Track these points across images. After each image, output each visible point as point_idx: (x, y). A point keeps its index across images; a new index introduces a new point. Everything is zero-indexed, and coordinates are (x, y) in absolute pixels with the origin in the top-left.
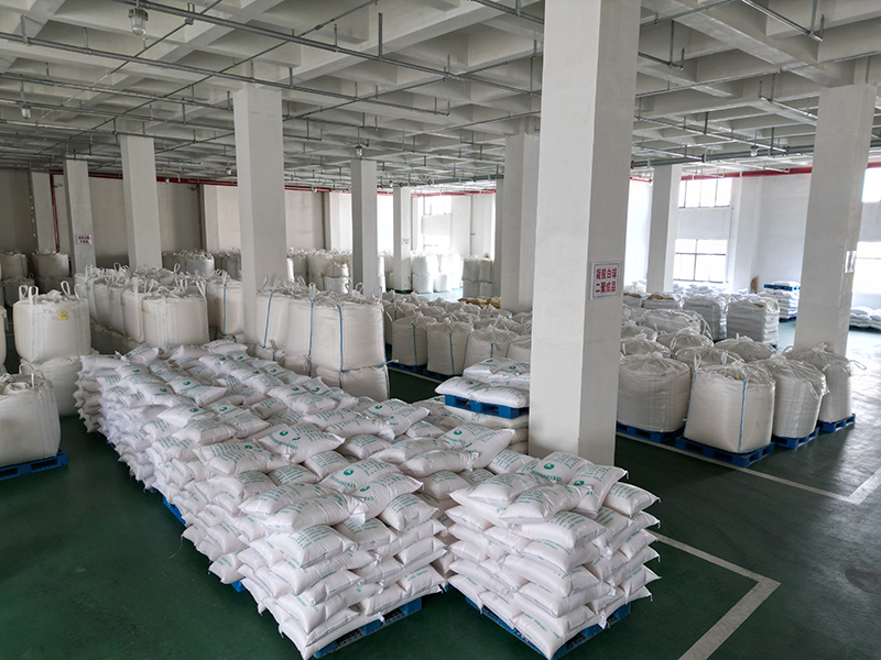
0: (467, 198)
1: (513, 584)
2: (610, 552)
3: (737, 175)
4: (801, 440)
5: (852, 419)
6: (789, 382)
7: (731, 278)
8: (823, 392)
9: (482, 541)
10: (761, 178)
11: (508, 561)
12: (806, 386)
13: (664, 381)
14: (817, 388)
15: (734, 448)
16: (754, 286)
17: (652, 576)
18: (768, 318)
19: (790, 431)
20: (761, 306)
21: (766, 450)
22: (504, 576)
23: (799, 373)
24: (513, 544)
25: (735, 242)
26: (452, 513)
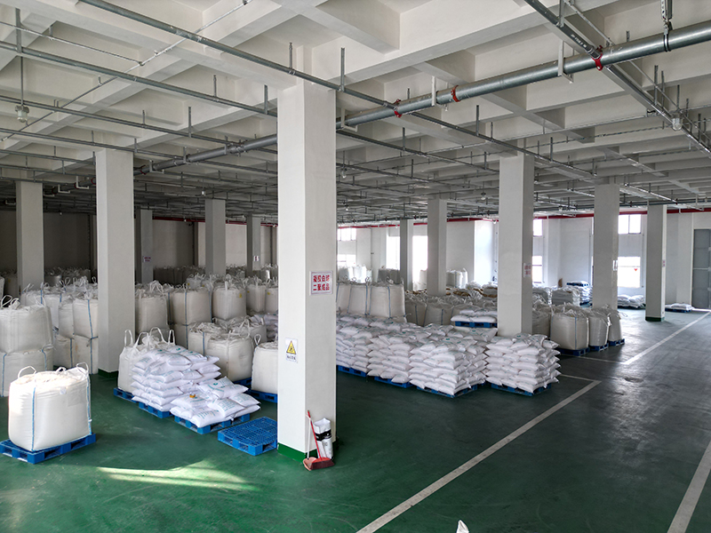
0: (368, 230)
1: (516, 372)
2: (547, 360)
3: (545, 218)
4: (602, 347)
5: (623, 341)
6: (594, 319)
7: (546, 280)
8: (609, 324)
9: (501, 361)
10: (559, 220)
11: (513, 365)
12: (601, 321)
13: (538, 320)
14: (607, 322)
15: (574, 349)
16: (560, 283)
17: (559, 373)
18: (574, 299)
19: (596, 343)
20: (570, 292)
21: (587, 350)
22: (512, 370)
23: (597, 316)
24: (515, 358)
25: (547, 257)
26: (487, 352)
